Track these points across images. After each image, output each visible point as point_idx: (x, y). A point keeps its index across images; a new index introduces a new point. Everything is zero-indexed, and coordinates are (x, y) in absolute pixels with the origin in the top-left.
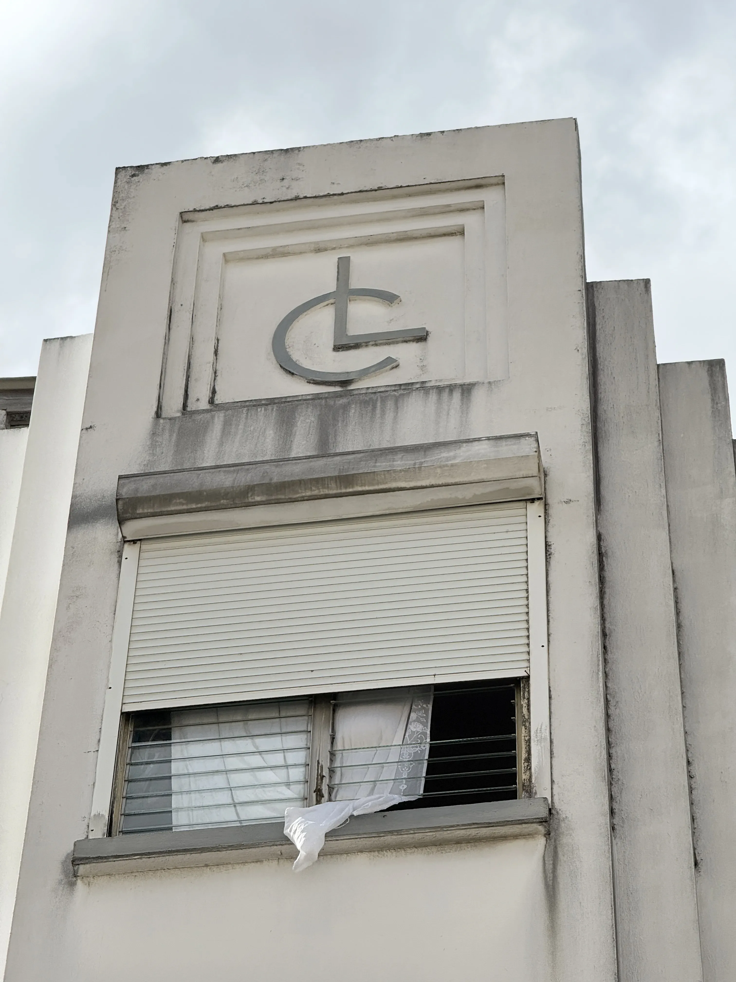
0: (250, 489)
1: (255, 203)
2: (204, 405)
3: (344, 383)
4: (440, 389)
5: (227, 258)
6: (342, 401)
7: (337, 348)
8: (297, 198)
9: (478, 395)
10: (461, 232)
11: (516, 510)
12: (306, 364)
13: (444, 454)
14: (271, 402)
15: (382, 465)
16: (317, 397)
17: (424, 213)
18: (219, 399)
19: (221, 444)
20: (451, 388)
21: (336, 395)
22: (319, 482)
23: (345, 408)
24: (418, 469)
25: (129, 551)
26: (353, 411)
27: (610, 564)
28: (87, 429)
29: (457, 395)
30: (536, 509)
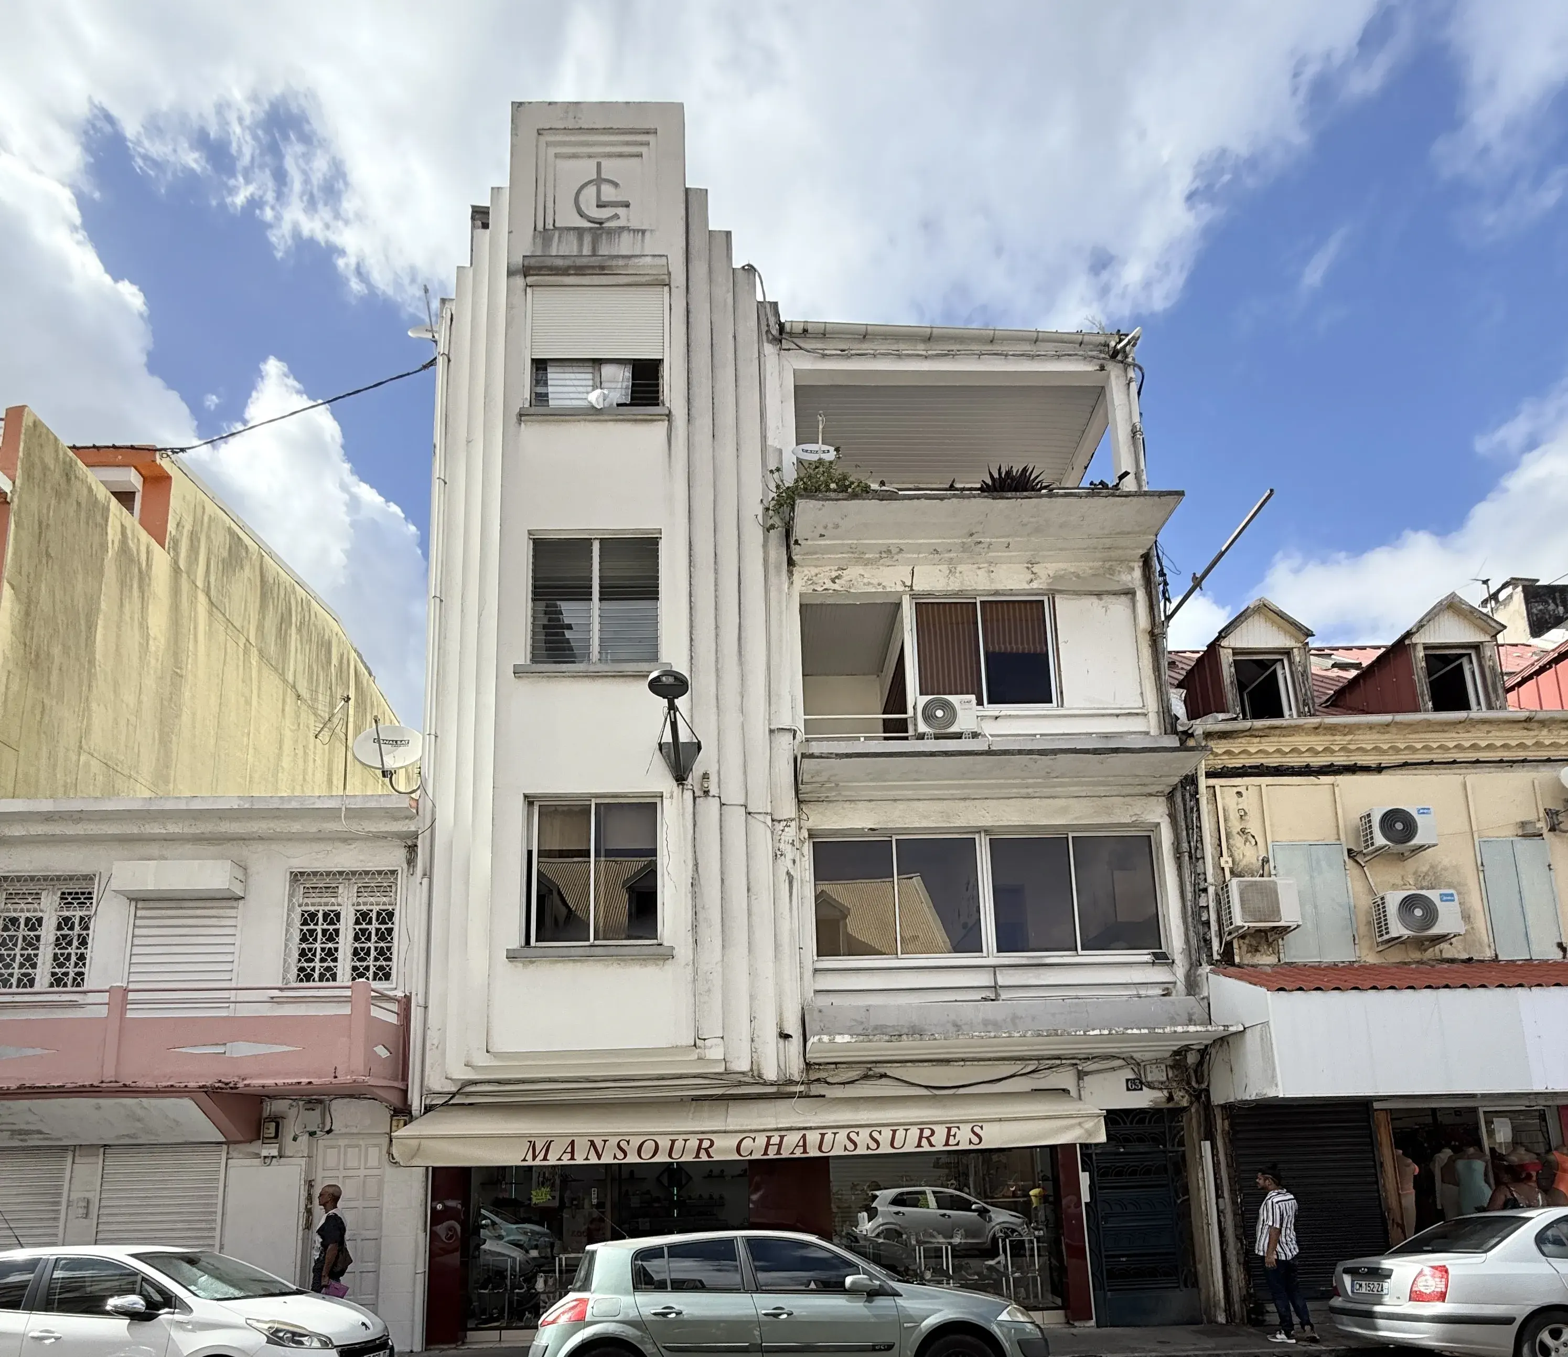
0: (569, 267)
1: (565, 129)
2: (551, 227)
3: (601, 223)
4: (634, 231)
5: (557, 156)
6: (600, 232)
7: (598, 206)
8: (580, 129)
9: (647, 234)
10: (640, 155)
11: (659, 289)
12: (586, 212)
13: (636, 260)
14: (575, 229)
15: (614, 263)
16: (591, 228)
17: (627, 144)
18: (557, 225)
19: (558, 246)
20: (638, 231)
21: (597, 228)
22: (593, 267)
23: (601, 234)
24: (626, 266)
25: (529, 289)
26: (604, 237)
27: (691, 315)
28: (510, 232)
29: (640, 234)
30: (666, 289)
